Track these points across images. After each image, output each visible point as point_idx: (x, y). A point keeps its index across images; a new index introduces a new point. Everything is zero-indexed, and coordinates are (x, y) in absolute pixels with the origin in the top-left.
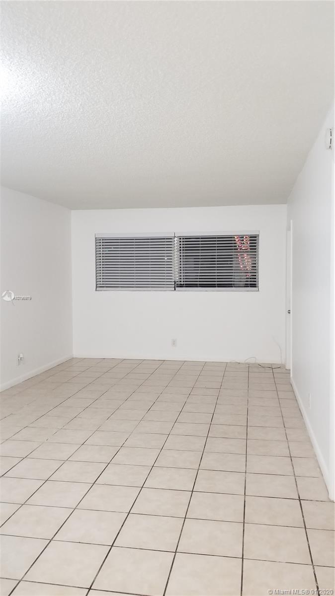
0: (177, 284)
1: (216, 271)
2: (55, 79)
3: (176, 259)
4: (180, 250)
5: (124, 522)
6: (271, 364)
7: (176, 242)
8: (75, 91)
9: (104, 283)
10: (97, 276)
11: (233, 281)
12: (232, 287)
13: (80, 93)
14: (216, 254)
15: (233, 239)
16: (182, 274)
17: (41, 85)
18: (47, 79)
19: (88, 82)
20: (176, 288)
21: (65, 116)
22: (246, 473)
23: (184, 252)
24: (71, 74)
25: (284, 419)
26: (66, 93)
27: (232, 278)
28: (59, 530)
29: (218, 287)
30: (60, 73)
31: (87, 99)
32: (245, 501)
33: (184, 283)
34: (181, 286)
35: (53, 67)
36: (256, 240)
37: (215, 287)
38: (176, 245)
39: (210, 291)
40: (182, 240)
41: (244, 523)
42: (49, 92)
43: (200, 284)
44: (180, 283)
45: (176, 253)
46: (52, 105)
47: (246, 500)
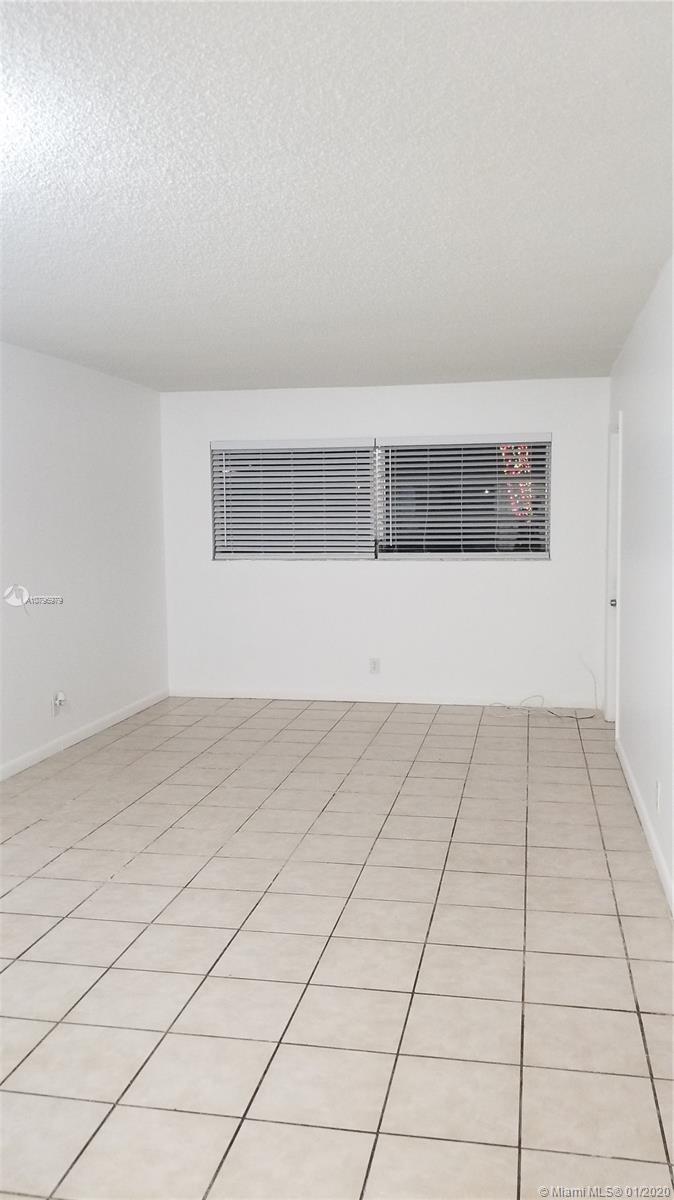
0: (381, 546)
1: (461, 519)
2: (109, 115)
3: (379, 493)
4: (387, 475)
5: (269, 1064)
6: (576, 711)
7: (378, 458)
8: (154, 140)
9: (230, 544)
10: (215, 530)
11: (498, 540)
12: (495, 551)
13: (166, 144)
14: (462, 483)
15: (496, 451)
16: (391, 526)
17: (78, 126)
18: (90, 113)
19: (181, 118)
20: (380, 555)
21: (136, 196)
22: (524, 951)
23: (395, 478)
24: (142, 101)
25: (604, 832)
26: (134, 144)
27: (493, 533)
28: (132, 1082)
29: (465, 551)
30: (119, 98)
31: (181, 157)
32: (523, 1016)
33: (396, 543)
34: (389, 549)
35: (103, 86)
36: (544, 453)
37: (460, 551)
38: (378, 464)
39: (448, 560)
40: (390, 454)
41: (522, 1065)
42: (96, 142)
43: (427, 546)
44: (388, 543)
45: (378, 481)
46: (105, 170)
47: (525, 1014)
